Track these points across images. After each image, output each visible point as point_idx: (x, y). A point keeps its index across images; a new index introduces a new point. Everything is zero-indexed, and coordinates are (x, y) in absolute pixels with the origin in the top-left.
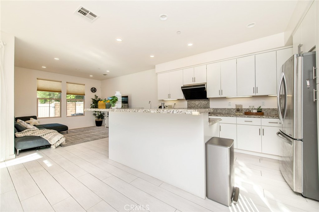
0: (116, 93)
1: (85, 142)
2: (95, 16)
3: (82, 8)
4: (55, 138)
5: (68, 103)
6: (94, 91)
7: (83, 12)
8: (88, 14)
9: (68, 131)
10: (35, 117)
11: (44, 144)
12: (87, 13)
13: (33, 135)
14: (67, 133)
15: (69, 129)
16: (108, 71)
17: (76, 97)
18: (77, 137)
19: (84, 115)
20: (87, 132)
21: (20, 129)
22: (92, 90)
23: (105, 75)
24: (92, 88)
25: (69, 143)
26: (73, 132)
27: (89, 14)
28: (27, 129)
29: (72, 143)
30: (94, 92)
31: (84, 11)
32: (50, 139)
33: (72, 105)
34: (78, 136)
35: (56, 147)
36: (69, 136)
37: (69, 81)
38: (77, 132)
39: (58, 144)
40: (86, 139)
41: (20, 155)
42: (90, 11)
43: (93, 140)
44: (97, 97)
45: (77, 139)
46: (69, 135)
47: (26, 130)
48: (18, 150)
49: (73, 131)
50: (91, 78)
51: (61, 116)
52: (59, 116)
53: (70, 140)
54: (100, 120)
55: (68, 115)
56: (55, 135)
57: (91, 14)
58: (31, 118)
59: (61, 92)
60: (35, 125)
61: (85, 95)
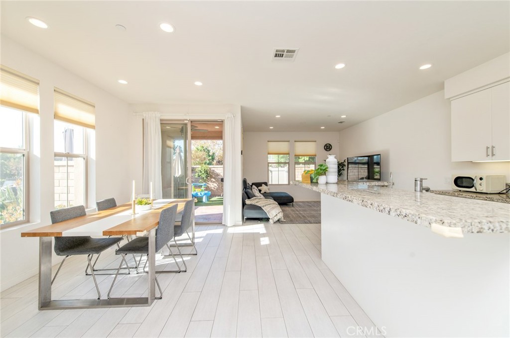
0: (328, 158)
1: (306, 223)
2: (293, 51)
3: (277, 51)
4: (274, 211)
5: (296, 166)
7: (279, 55)
8: (285, 53)
9: (294, 203)
10: (266, 184)
11: (263, 216)
12: (282, 53)
13: (256, 204)
14: (293, 206)
15: (294, 201)
16: (343, 117)
17: (310, 158)
18: (300, 214)
20: (315, 208)
21: (250, 196)
23: (341, 122)
24: (326, 145)
25: (288, 219)
26: (300, 206)
27: (287, 52)
28: (255, 196)
29: (292, 222)
31: (280, 53)
32: (269, 212)
34: (301, 212)
35: (274, 223)
36: (293, 211)
37: (297, 140)
38: (304, 207)
39: (276, 219)
40: (309, 219)
41: (246, 223)
42: (286, 48)
43: (317, 223)
45: (300, 217)
46: (294, 209)
47: (254, 198)
48: (245, 217)
49: (301, 204)
50: (323, 130)
51: (289, 184)
52: (287, 183)
53: (291, 217)
56: (273, 208)
57: (288, 51)
58: (263, 185)
59: (289, 154)
60: (265, 192)
61: (316, 156)
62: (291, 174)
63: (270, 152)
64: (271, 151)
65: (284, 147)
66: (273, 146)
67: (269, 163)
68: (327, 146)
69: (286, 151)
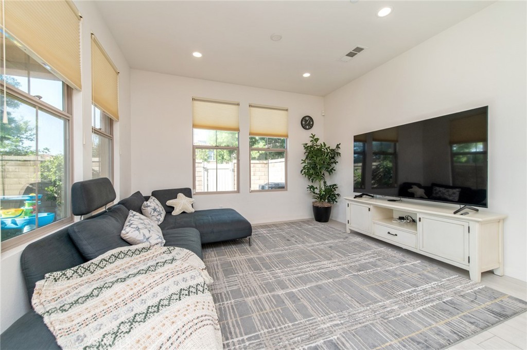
5: (252, 161)
6: (309, 124)
10: (188, 192)
14: (250, 245)
19: (287, 190)
22: (304, 123)
24: (303, 118)
30: (309, 129)
33: (260, 165)
37: (254, 103)
44: (317, 140)
51: (238, 191)
52: (236, 190)
54: (326, 204)
55: (252, 189)
58: (181, 195)
59: (238, 130)
60: (184, 212)
61: (287, 136)
62: (242, 176)
63: (197, 122)
64: (200, 119)
65: (228, 115)
66: (204, 111)
67: (195, 148)
68: (306, 121)
69: (232, 123)
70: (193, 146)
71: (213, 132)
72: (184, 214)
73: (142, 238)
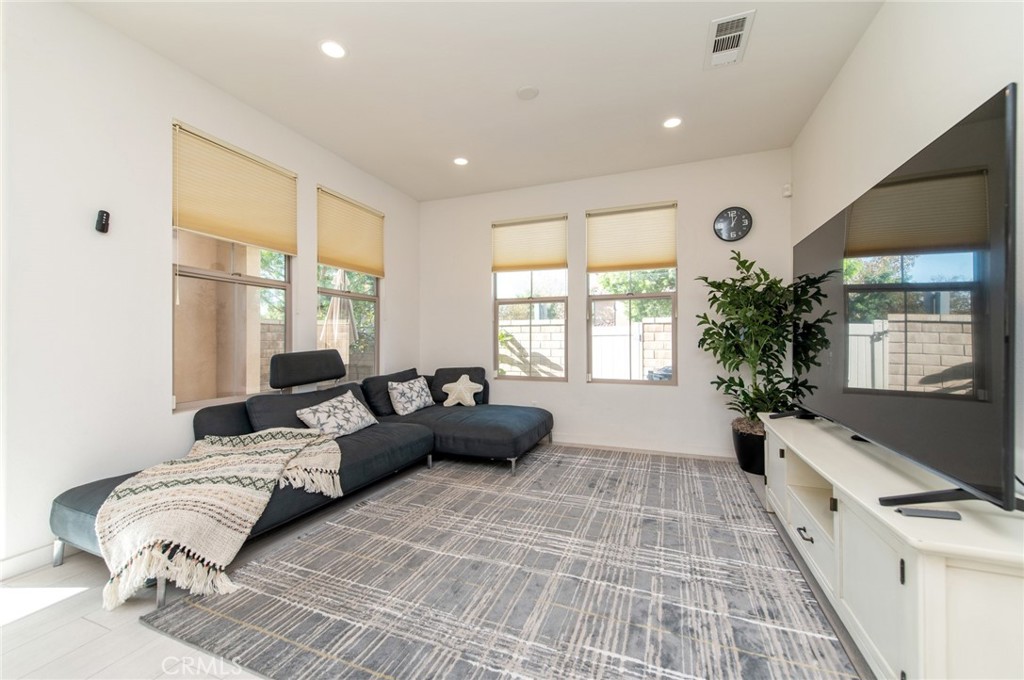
6: (737, 228)
19: (676, 384)
30: (738, 238)
44: (746, 265)
51: (566, 378)
59: (566, 265)
61: (674, 264)
63: (501, 261)
64: (505, 257)
66: (511, 242)
67: (497, 303)
68: (729, 220)
69: (555, 254)
70: (496, 299)
71: (526, 274)
72: (460, 407)
73: (315, 423)
